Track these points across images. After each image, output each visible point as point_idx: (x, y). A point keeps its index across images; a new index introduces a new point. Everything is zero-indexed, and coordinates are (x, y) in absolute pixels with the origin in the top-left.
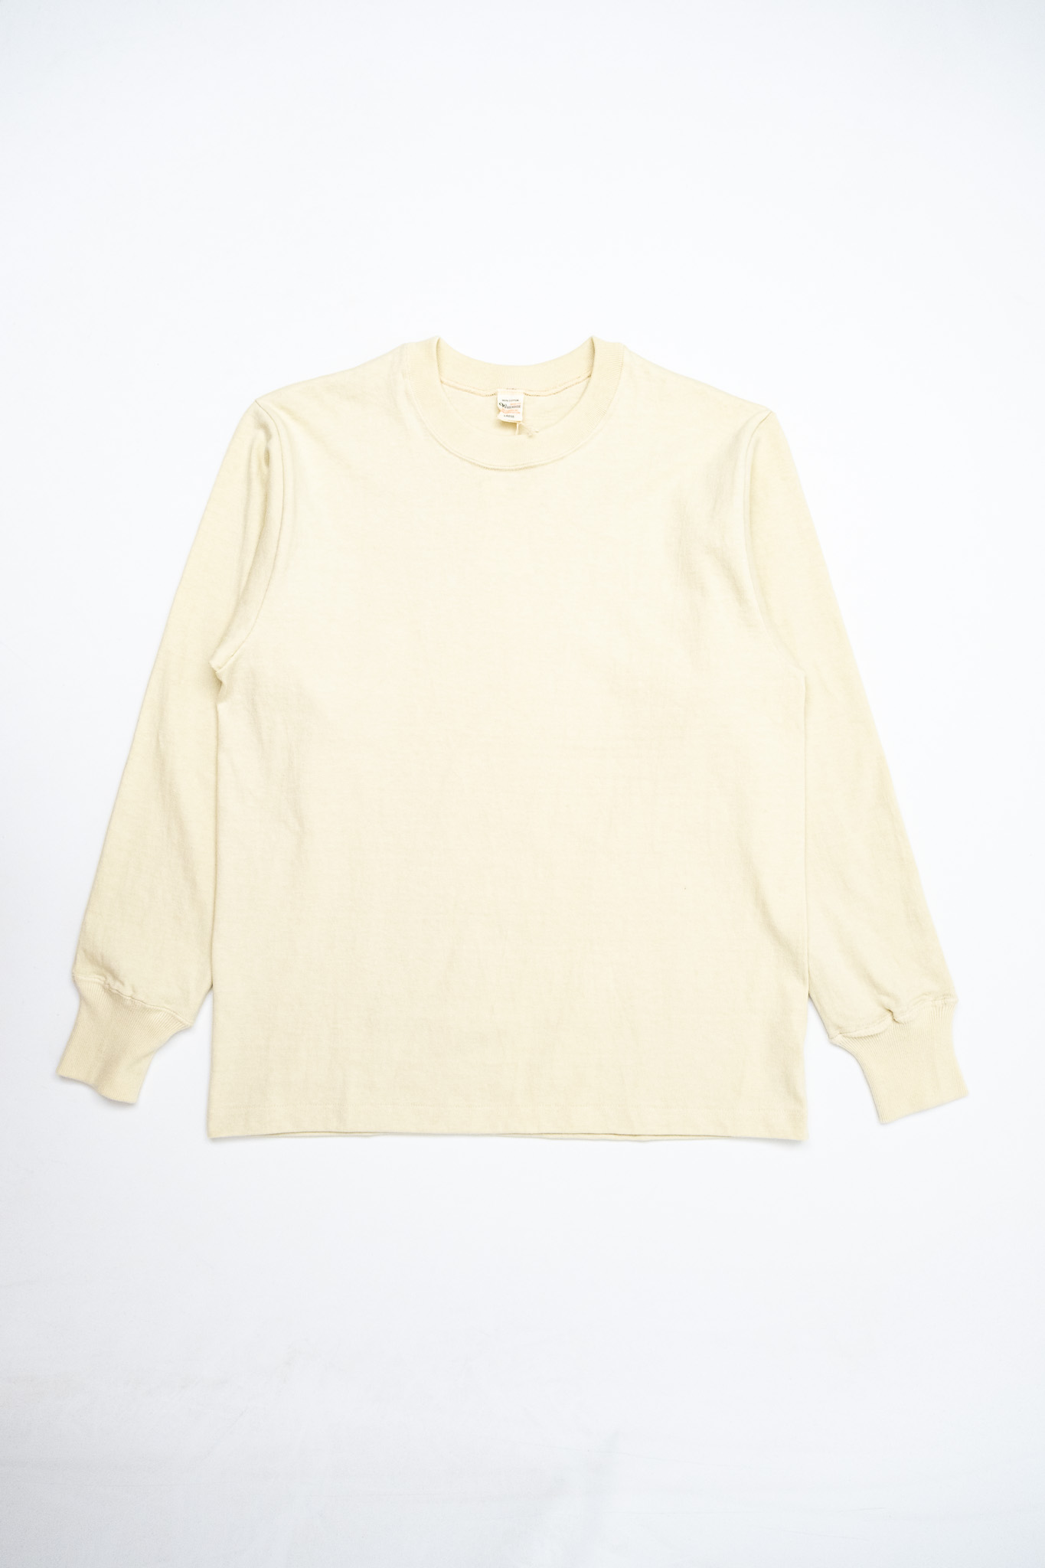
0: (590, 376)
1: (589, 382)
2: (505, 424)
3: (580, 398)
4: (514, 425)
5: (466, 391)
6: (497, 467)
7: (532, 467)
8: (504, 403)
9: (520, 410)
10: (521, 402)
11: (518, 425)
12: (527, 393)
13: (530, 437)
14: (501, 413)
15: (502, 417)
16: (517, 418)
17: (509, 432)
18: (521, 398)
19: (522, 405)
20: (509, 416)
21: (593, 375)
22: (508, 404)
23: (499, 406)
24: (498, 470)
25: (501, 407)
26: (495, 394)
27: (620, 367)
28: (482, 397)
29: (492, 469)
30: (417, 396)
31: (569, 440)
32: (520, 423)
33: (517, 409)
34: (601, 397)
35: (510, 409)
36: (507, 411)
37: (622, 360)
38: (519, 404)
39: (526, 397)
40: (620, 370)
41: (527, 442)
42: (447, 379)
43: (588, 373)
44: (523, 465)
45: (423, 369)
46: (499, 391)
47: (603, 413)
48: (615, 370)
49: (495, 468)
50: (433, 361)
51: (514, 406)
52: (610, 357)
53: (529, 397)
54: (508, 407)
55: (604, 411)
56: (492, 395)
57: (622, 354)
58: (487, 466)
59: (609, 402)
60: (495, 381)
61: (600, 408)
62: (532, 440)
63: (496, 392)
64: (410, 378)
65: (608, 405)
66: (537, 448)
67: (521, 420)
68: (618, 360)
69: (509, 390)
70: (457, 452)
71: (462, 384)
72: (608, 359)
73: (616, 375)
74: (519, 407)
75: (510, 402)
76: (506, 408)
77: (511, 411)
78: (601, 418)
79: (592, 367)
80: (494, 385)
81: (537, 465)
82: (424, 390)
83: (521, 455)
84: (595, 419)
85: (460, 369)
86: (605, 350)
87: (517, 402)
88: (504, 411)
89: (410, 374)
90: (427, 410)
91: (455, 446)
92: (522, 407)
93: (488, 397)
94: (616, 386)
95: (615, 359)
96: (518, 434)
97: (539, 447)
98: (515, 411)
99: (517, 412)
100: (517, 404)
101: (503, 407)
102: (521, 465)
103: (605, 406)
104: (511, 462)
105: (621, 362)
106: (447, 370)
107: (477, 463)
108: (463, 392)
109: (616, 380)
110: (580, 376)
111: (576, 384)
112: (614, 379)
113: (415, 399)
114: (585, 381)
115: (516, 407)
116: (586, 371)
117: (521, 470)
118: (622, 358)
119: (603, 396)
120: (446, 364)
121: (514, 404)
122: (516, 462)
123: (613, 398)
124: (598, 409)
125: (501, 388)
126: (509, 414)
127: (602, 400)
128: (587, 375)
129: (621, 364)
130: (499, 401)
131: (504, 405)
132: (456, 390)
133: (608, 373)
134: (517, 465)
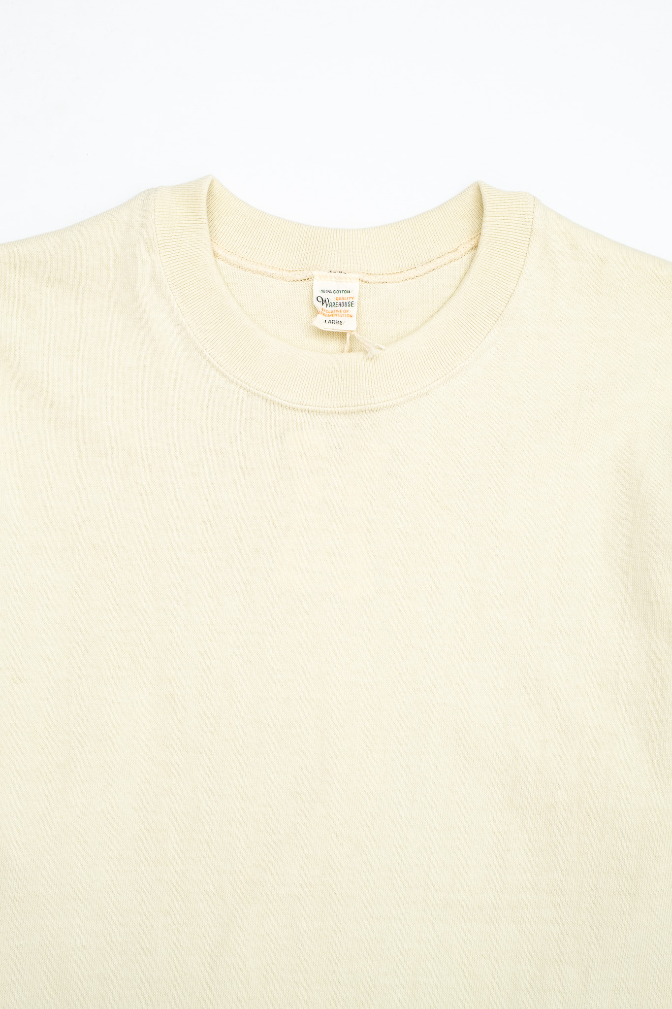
0: (476, 247)
1: (474, 257)
3: (459, 287)
4: (340, 336)
5: (258, 273)
6: (311, 408)
7: (372, 410)
8: (325, 296)
9: (353, 310)
10: (355, 294)
11: (348, 336)
12: (365, 278)
13: (371, 357)
14: (320, 316)
15: (319, 322)
16: (349, 325)
17: (334, 345)
18: (354, 286)
19: (356, 302)
20: (333, 322)
22: (332, 298)
23: (315, 301)
24: (313, 412)
25: (319, 305)
26: (310, 279)
27: (529, 237)
28: (288, 282)
29: (302, 410)
30: (173, 282)
31: (438, 361)
32: (352, 333)
33: (347, 308)
34: (493, 288)
35: (335, 308)
36: (330, 312)
37: (530, 227)
38: (351, 298)
39: (364, 285)
40: (528, 240)
41: (366, 365)
42: (225, 248)
43: (473, 243)
44: (358, 406)
45: (183, 236)
46: (315, 273)
47: (499, 315)
48: (520, 241)
49: (307, 407)
50: (199, 222)
51: (341, 301)
52: (511, 218)
53: (368, 284)
54: (333, 305)
55: (500, 312)
56: (305, 280)
57: (531, 217)
58: (294, 405)
59: (509, 297)
60: (308, 256)
61: (492, 306)
62: (373, 362)
63: (310, 274)
64: (161, 252)
65: (507, 302)
66: (383, 377)
67: (354, 328)
68: (525, 226)
69: (333, 274)
70: (241, 381)
71: (251, 260)
72: (507, 221)
73: (522, 248)
74: (351, 304)
75: (337, 295)
76: (329, 305)
77: (336, 313)
78: (494, 322)
79: (479, 233)
80: (307, 262)
81: (382, 407)
82: (185, 270)
83: (353, 388)
84: (483, 325)
85: (249, 233)
86: (501, 210)
87: (348, 295)
88: (323, 312)
89: (161, 245)
90: (190, 306)
91: (238, 369)
92: (357, 304)
93: (297, 282)
94: (521, 269)
95: (519, 222)
96: (349, 352)
97: (386, 375)
98: (342, 313)
99: (346, 313)
100: (346, 298)
101: (323, 304)
102: (353, 405)
103: (501, 302)
104: (336, 400)
105: (530, 230)
106: (228, 235)
107: (275, 399)
108: (252, 273)
109: (522, 257)
110: (458, 247)
111: (452, 262)
112: (518, 256)
113: (170, 286)
114: (468, 256)
115: (345, 304)
116: (469, 240)
117: (353, 414)
118: (531, 224)
119: (497, 286)
120: (225, 224)
121: (343, 298)
122: (345, 400)
123: (514, 290)
124: (489, 308)
125: (320, 270)
126: (332, 318)
127: (496, 292)
128: (471, 247)
129: (530, 234)
130: (317, 293)
131: (325, 301)
132: (241, 270)
133: (506, 246)
134: (347, 405)
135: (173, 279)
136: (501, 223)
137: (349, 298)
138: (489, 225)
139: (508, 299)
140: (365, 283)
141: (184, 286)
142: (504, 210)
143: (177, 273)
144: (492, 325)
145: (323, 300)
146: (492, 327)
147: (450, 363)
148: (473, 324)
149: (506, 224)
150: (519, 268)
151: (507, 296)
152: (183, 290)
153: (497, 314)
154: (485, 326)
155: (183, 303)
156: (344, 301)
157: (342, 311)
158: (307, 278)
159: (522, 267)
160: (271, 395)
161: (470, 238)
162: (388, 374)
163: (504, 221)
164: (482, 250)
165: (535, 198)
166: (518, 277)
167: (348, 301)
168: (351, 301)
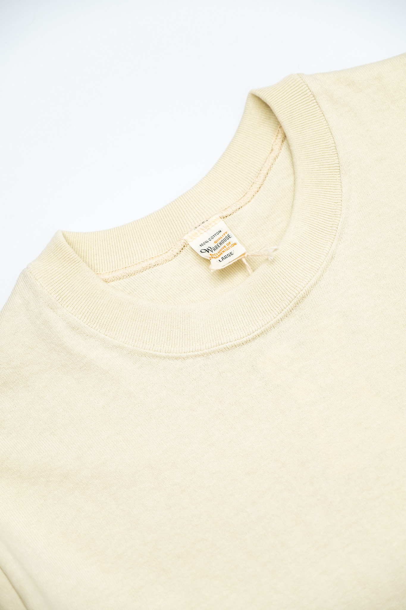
0: (285, 137)
1: (289, 146)
2: (224, 273)
3: (294, 173)
4: (238, 265)
5: (145, 269)
6: (259, 331)
7: (304, 297)
8: (206, 247)
9: (232, 240)
10: (225, 229)
11: (244, 260)
12: (225, 214)
13: (272, 262)
14: (213, 261)
15: (216, 265)
16: (238, 252)
17: (238, 278)
18: (221, 225)
19: (229, 233)
20: (226, 257)
21: (288, 134)
22: (212, 244)
23: (202, 255)
24: (262, 333)
25: (206, 255)
26: (185, 245)
27: (315, 101)
28: (171, 261)
29: (254, 339)
30: (88, 321)
31: (322, 230)
32: (246, 255)
33: (228, 241)
34: (319, 152)
35: (219, 249)
36: (218, 253)
37: (310, 93)
38: (225, 234)
39: (227, 219)
40: (316, 104)
41: (273, 269)
42: (108, 272)
43: (280, 136)
44: (291, 302)
45: (71, 282)
46: (186, 237)
47: (338, 168)
48: (311, 108)
49: (256, 333)
50: (75, 263)
51: (220, 241)
52: (293, 97)
53: (230, 217)
54: (216, 248)
55: (338, 165)
56: (182, 249)
57: (305, 86)
58: (245, 339)
59: (335, 150)
60: (172, 231)
61: (329, 166)
62: (277, 263)
63: (183, 241)
64: (63, 305)
65: (337, 155)
66: (292, 268)
67: (243, 250)
68: (306, 96)
69: (198, 228)
70: (192, 352)
71: (134, 264)
72: (291, 101)
73: (316, 112)
74: (228, 237)
75: (213, 240)
76: (213, 250)
77: (222, 250)
78: (339, 175)
79: (279, 125)
80: (174, 236)
81: (309, 289)
82: (91, 306)
83: (277, 293)
84: (333, 183)
85: (117, 248)
86: (281, 96)
87: (221, 234)
88: (213, 256)
89: (60, 300)
90: (113, 329)
91: (184, 346)
92: (233, 234)
93: (179, 255)
94: (328, 127)
95: (300, 96)
96: (254, 271)
97: (293, 266)
98: (227, 247)
99: (230, 245)
100: (222, 236)
101: (208, 252)
102: (288, 304)
103: (332, 158)
104: (272, 312)
105: (312, 96)
106: (103, 262)
107: (227, 345)
108: (141, 273)
109: (321, 118)
110: (272, 148)
111: (276, 160)
112: (318, 119)
113: (88, 324)
114: (283, 148)
115: (225, 240)
116: (276, 137)
117: (292, 311)
118: (309, 91)
119: (321, 150)
120: (95, 256)
121: (219, 239)
122: (278, 306)
123: (335, 143)
124: (328, 168)
125: (188, 233)
126: (223, 256)
127: (323, 154)
128: (281, 140)
129: (313, 98)
130: (198, 249)
131: (208, 249)
132: (131, 277)
133: (305, 119)
134: (283, 308)
135: (86, 318)
136: (288, 105)
137: (224, 235)
138: (281, 112)
139: (336, 153)
140: (227, 218)
141: (99, 318)
142: (283, 95)
143: (86, 312)
144: (339, 178)
145: (206, 250)
146: (340, 180)
147: (332, 225)
148: (325, 188)
149: (292, 103)
150: (326, 127)
151: (333, 151)
152: (100, 321)
153: (336, 168)
154: (335, 183)
155: (107, 331)
156: (222, 239)
157: (226, 246)
158: (183, 246)
159: (327, 124)
160: (222, 344)
161: (275, 136)
162: (294, 264)
163: (289, 102)
164: (290, 134)
165: (298, 74)
166: (330, 133)
167: (223, 238)
168: (226, 235)
